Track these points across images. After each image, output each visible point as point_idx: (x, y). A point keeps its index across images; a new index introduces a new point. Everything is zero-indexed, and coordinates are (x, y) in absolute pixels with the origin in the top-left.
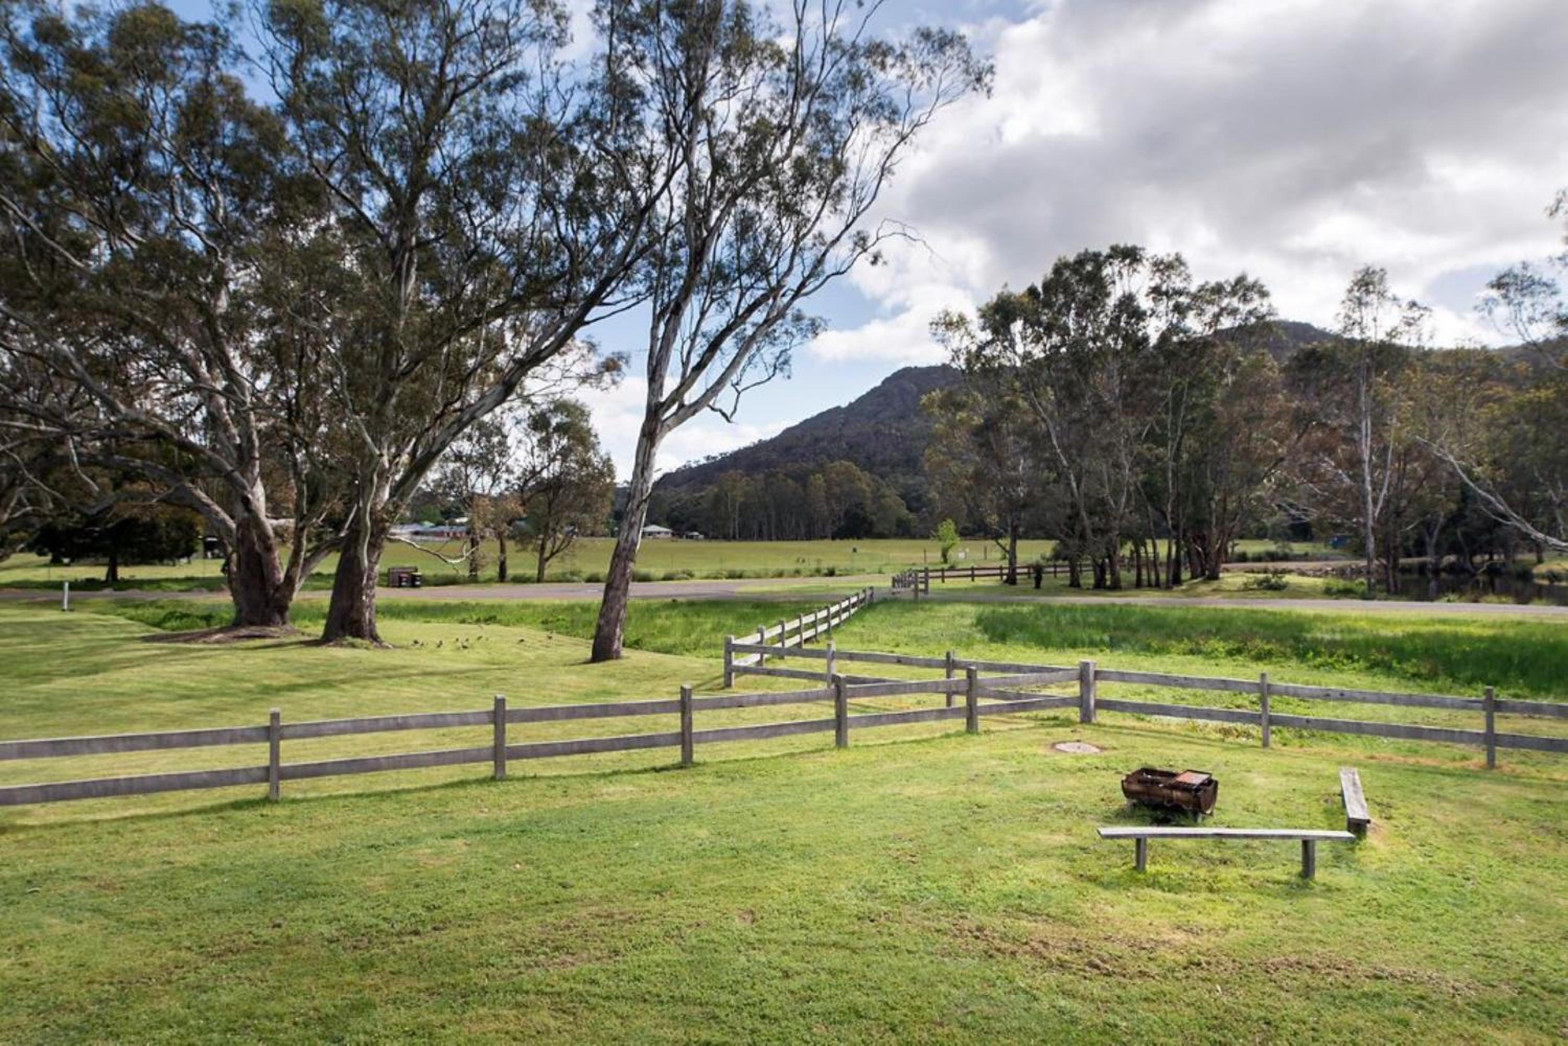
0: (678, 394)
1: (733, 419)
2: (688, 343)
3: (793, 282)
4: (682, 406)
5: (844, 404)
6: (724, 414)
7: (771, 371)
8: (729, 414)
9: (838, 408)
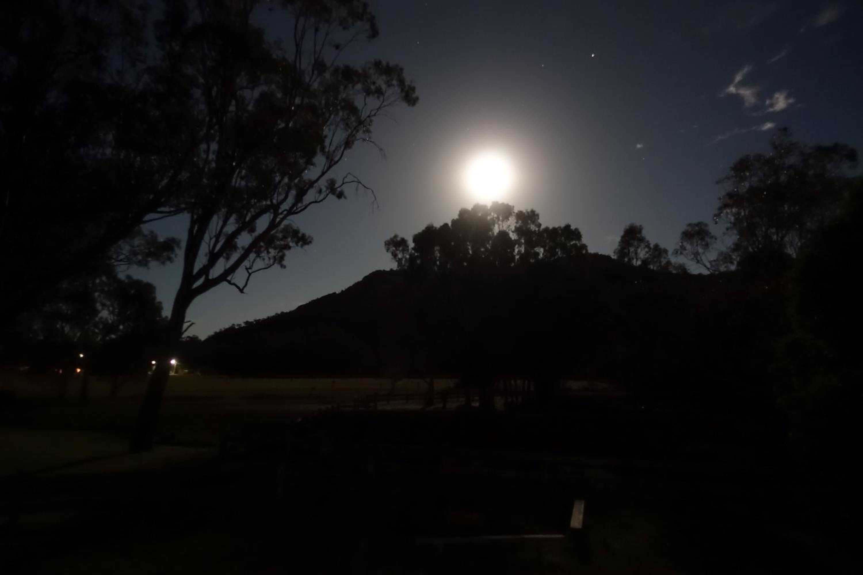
0: (205, 270)
1: (245, 290)
2: (214, 240)
3: (285, 206)
4: (207, 279)
5: (338, 291)
6: (238, 287)
7: (272, 261)
8: (241, 288)
9: (335, 293)
